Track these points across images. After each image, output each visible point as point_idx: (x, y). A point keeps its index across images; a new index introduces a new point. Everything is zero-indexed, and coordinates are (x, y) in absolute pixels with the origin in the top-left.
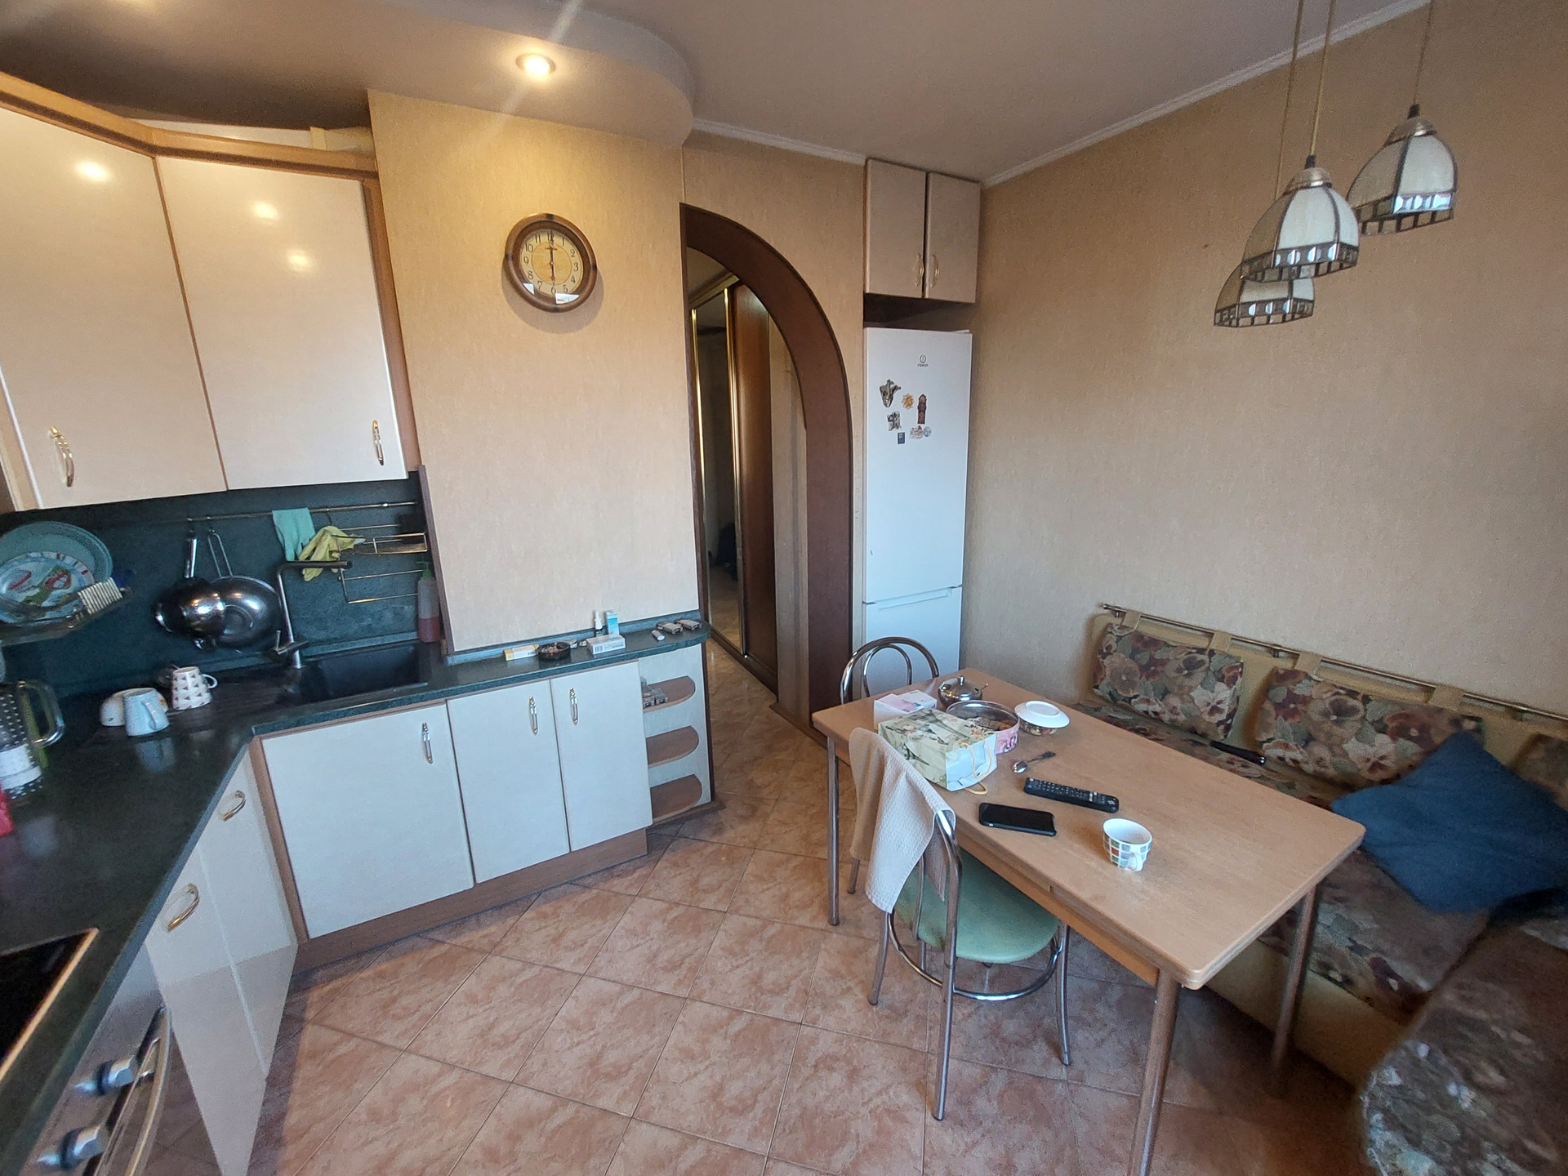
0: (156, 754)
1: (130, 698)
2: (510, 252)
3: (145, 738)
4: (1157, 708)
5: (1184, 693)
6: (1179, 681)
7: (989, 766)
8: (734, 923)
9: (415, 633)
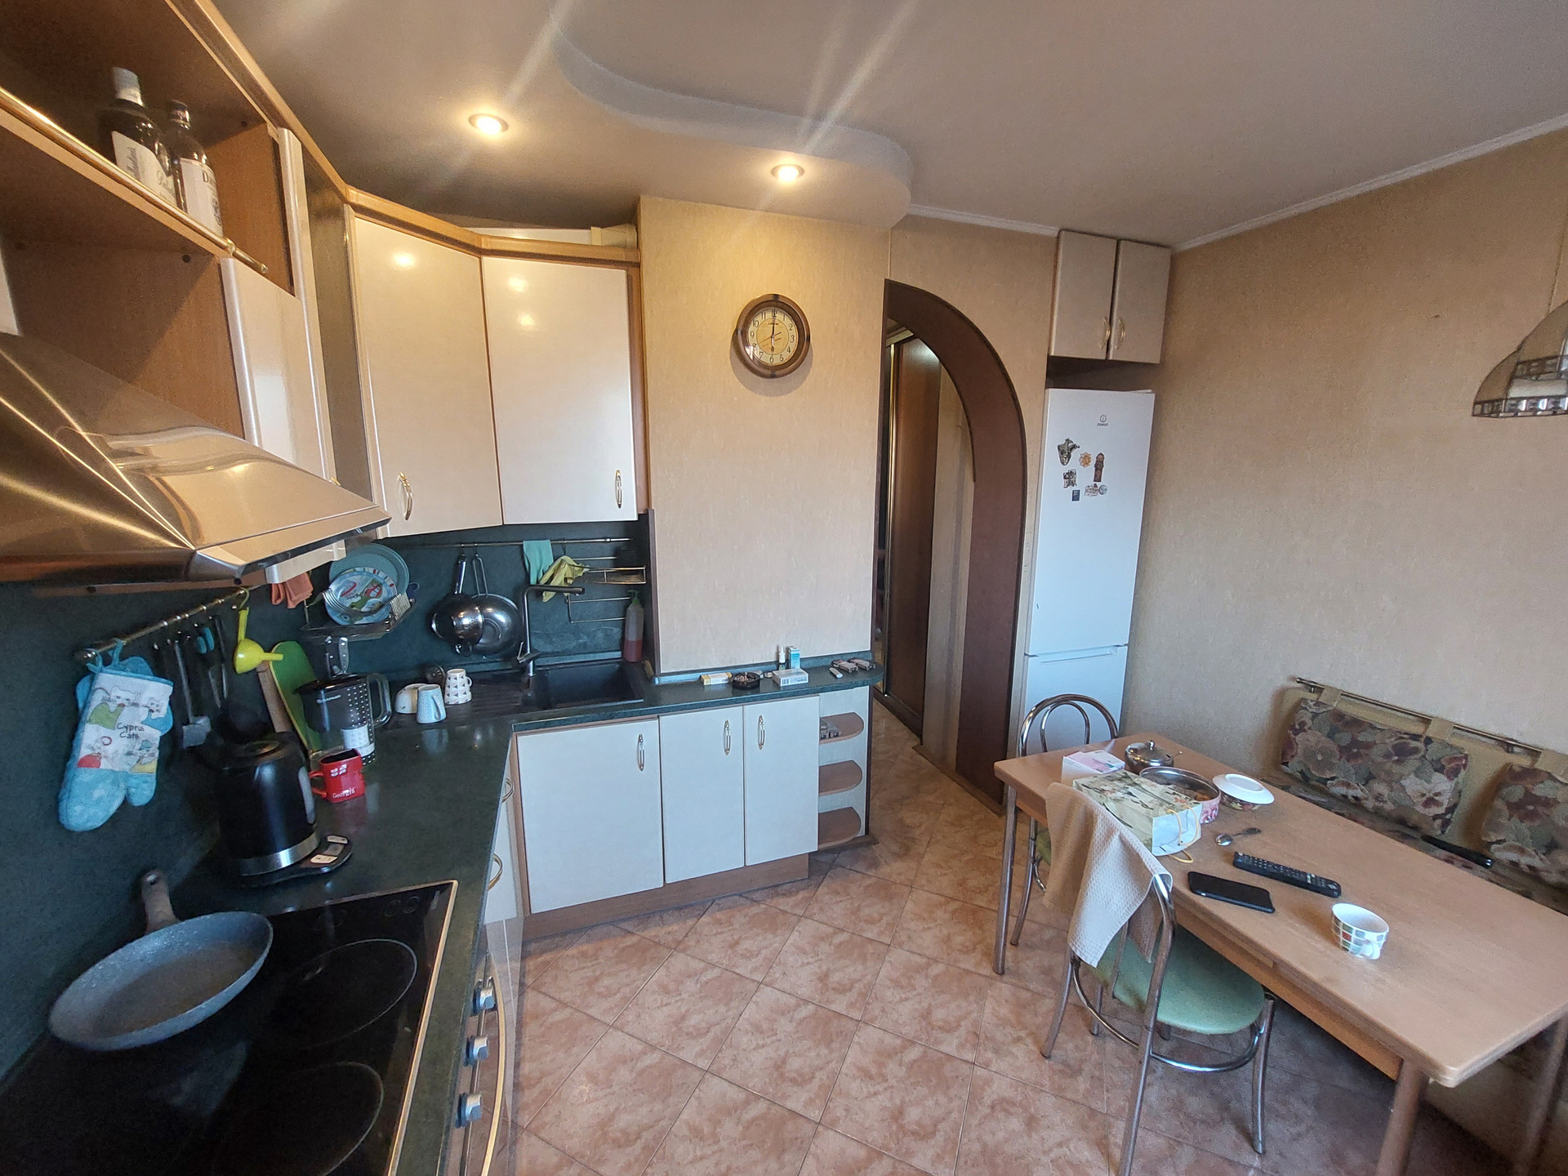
0: (436, 741)
1: (424, 692)
2: (740, 328)
3: (430, 726)
4: (1359, 793)
5: (1392, 781)
6: (1388, 766)
7: (1192, 835)
8: (898, 956)
9: (620, 653)
